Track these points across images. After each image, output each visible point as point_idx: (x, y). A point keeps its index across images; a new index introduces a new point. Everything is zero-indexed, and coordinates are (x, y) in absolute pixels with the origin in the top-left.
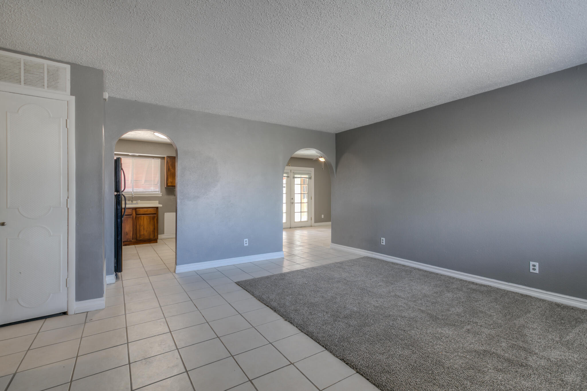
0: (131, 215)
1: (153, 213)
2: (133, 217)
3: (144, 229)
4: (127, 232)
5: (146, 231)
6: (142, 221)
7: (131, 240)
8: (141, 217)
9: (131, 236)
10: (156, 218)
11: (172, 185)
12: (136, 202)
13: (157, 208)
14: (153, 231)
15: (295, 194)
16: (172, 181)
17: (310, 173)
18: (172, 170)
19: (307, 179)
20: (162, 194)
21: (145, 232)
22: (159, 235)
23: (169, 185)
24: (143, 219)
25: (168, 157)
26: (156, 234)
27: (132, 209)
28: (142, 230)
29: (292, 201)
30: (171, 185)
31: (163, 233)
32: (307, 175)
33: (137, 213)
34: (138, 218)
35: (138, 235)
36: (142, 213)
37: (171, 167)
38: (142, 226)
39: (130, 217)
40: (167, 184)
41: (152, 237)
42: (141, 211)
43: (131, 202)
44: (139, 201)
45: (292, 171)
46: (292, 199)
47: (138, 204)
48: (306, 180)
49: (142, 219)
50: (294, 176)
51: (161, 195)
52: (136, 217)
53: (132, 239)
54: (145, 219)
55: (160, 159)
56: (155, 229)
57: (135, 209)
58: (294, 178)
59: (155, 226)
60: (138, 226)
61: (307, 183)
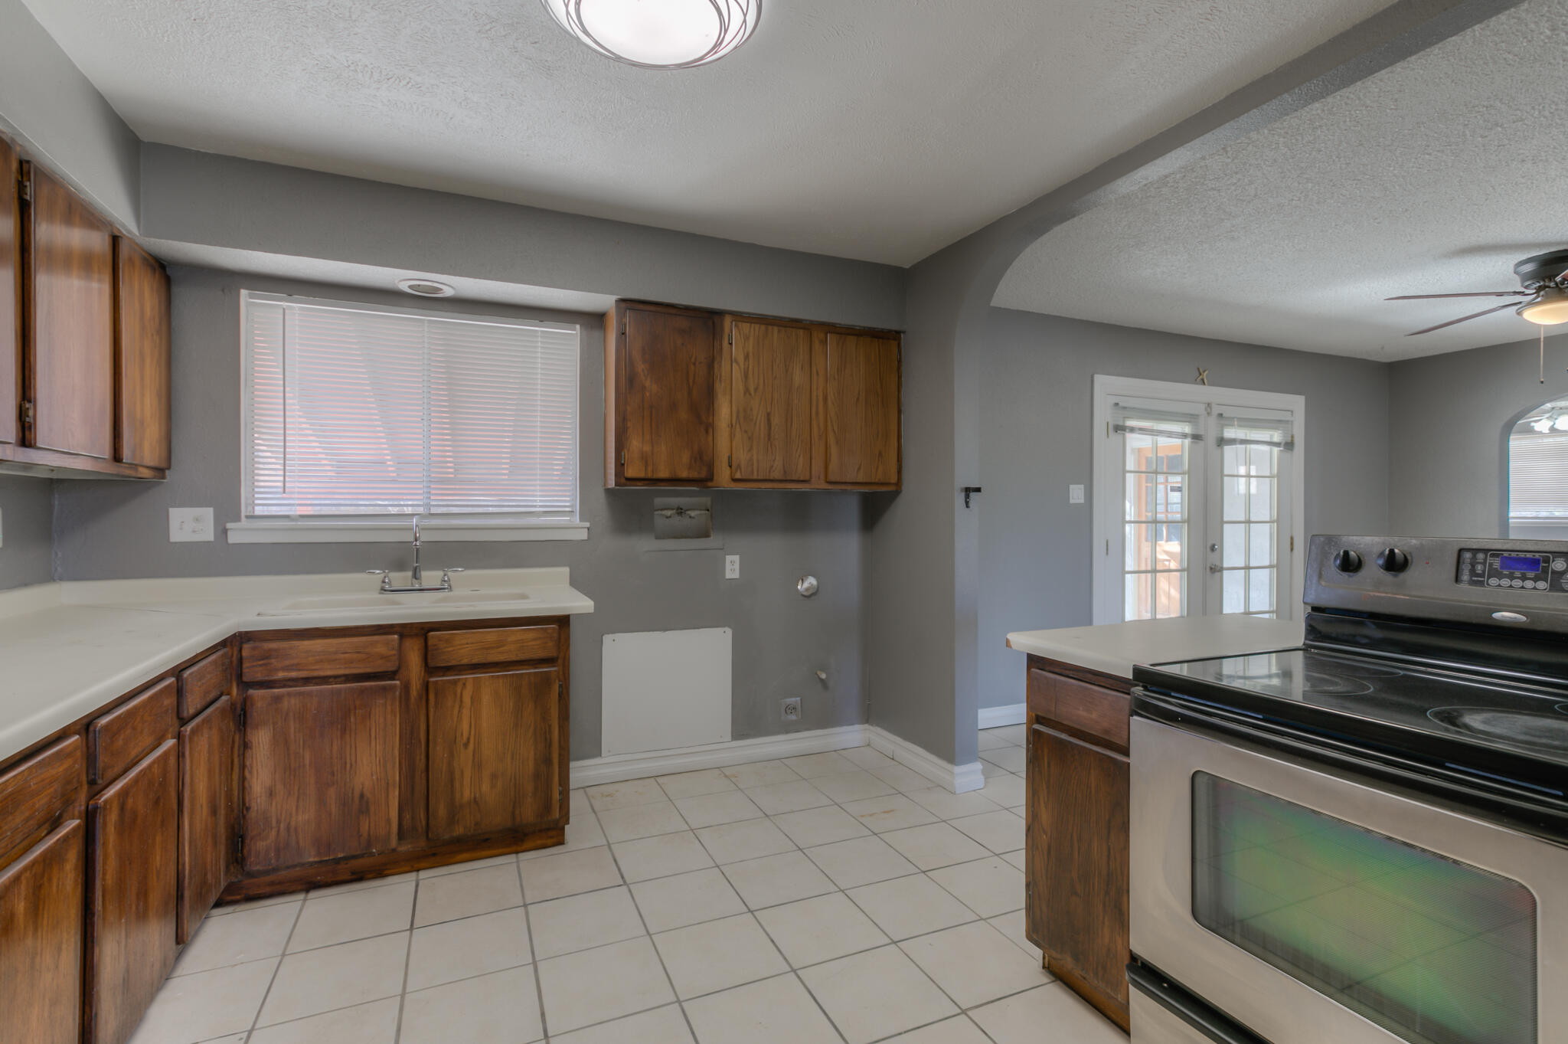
0: (392, 675)
1: (541, 654)
2: (406, 687)
3: (478, 766)
4: (362, 796)
5: (494, 777)
6: (466, 712)
7: (394, 842)
8: (460, 685)
9: (388, 821)
10: (556, 688)
11: (650, 475)
12: (440, 573)
13: (563, 622)
14: (537, 776)
15: (1226, 527)
16: (647, 448)
17: (1287, 422)
18: (648, 384)
19: (1276, 450)
20: (587, 524)
21: (485, 787)
22: (572, 764)
23: (630, 472)
24: (476, 699)
25: (627, 304)
26: (556, 796)
27: (402, 636)
28: (468, 774)
29: (1212, 558)
30: (642, 475)
31: (595, 750)
32: (1276, 429)
33: (432, 664)
34: (436, 695)
35: (441, 811)
36: (465, 661)
37: (641, 367)
38: (466, 745)
39: (384, 689)
40: (620, 466)
41: (528, 813)
42: (464, 648)
43: (410, 574)
44: (459, 575)
45: (1216, 410)
46: (1213, 548)
47: (450, 588)
48: (1271, 453)
49: (467, 699)
50: (1222, 433)
51: (583, 535)
52: (426, 687)
53: (401, 835)
54: (486, 698)
55: (578, 327)
56: (548, 761)
57: (422, 632)
58: (1222, 442)
59: (549, 745)
60: (439, 752)
61: (1275, 471)
